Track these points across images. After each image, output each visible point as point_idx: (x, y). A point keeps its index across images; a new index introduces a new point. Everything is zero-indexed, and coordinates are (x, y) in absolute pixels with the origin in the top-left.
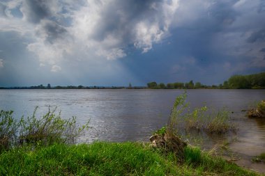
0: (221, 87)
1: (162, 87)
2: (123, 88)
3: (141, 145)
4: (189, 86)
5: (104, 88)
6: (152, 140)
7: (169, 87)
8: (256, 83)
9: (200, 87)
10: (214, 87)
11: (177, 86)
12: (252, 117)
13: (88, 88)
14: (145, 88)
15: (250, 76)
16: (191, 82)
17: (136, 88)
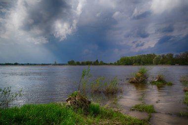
0: (115, 64)
1: (78, 64)
2: (50, 64)
3: (60, 105)
4: (96, 63)
5: (35, 65)
6: (67, 101)
7: (83, 64)
8: (135, 62)
9: (102, 64)
10: (111, 64)
11: (88, 63)
12: (132, 82)
13: (22, 65)
14: (66, 65)
15: (132, 58)
16: (97, 61)
17: (59, 65)
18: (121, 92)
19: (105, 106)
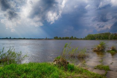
0: (84, 39)
1: (60, 39)
2: (43, 39)
3: (50, 64)
4: (72, 38)
5: (35, 39)
6: (54, 61)
7: (63, 39)
8: (97, 38)
9: (76, 39)
10: (81, 39)
11: (67, 38)
12: (95, 51)
13: (28, 39)
14: (53, 39)
15: (95, 35)
16: (72, 37)
17: (49, 39)
18: (88, 57)
19: (78, 66)
